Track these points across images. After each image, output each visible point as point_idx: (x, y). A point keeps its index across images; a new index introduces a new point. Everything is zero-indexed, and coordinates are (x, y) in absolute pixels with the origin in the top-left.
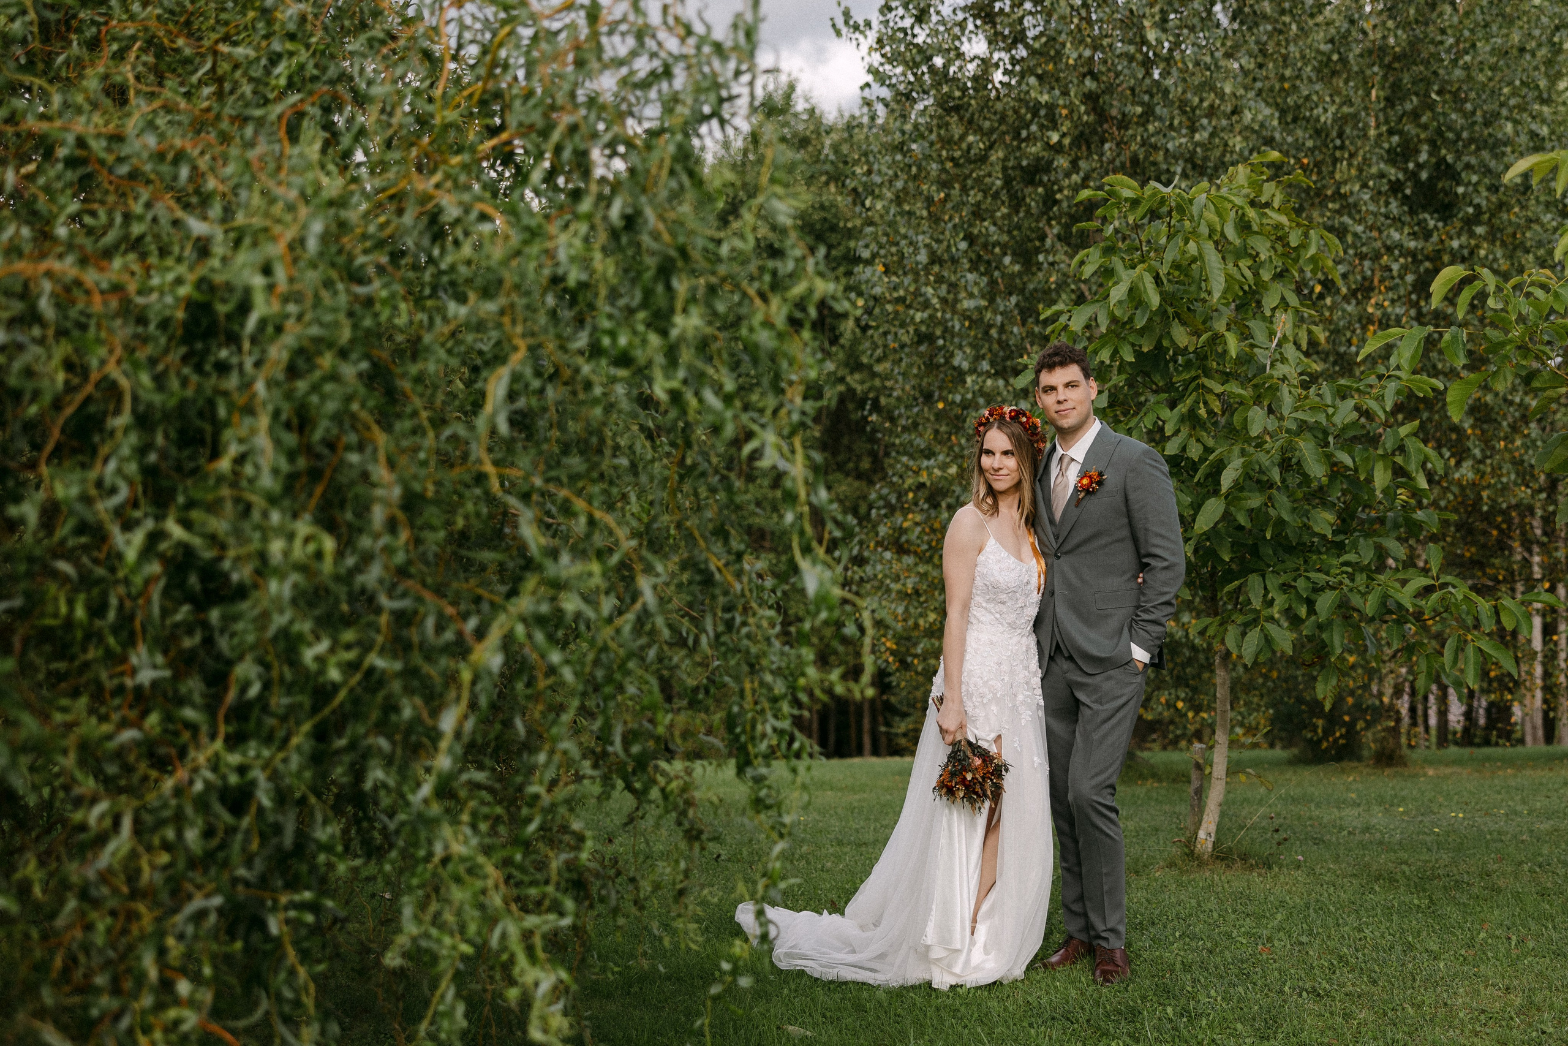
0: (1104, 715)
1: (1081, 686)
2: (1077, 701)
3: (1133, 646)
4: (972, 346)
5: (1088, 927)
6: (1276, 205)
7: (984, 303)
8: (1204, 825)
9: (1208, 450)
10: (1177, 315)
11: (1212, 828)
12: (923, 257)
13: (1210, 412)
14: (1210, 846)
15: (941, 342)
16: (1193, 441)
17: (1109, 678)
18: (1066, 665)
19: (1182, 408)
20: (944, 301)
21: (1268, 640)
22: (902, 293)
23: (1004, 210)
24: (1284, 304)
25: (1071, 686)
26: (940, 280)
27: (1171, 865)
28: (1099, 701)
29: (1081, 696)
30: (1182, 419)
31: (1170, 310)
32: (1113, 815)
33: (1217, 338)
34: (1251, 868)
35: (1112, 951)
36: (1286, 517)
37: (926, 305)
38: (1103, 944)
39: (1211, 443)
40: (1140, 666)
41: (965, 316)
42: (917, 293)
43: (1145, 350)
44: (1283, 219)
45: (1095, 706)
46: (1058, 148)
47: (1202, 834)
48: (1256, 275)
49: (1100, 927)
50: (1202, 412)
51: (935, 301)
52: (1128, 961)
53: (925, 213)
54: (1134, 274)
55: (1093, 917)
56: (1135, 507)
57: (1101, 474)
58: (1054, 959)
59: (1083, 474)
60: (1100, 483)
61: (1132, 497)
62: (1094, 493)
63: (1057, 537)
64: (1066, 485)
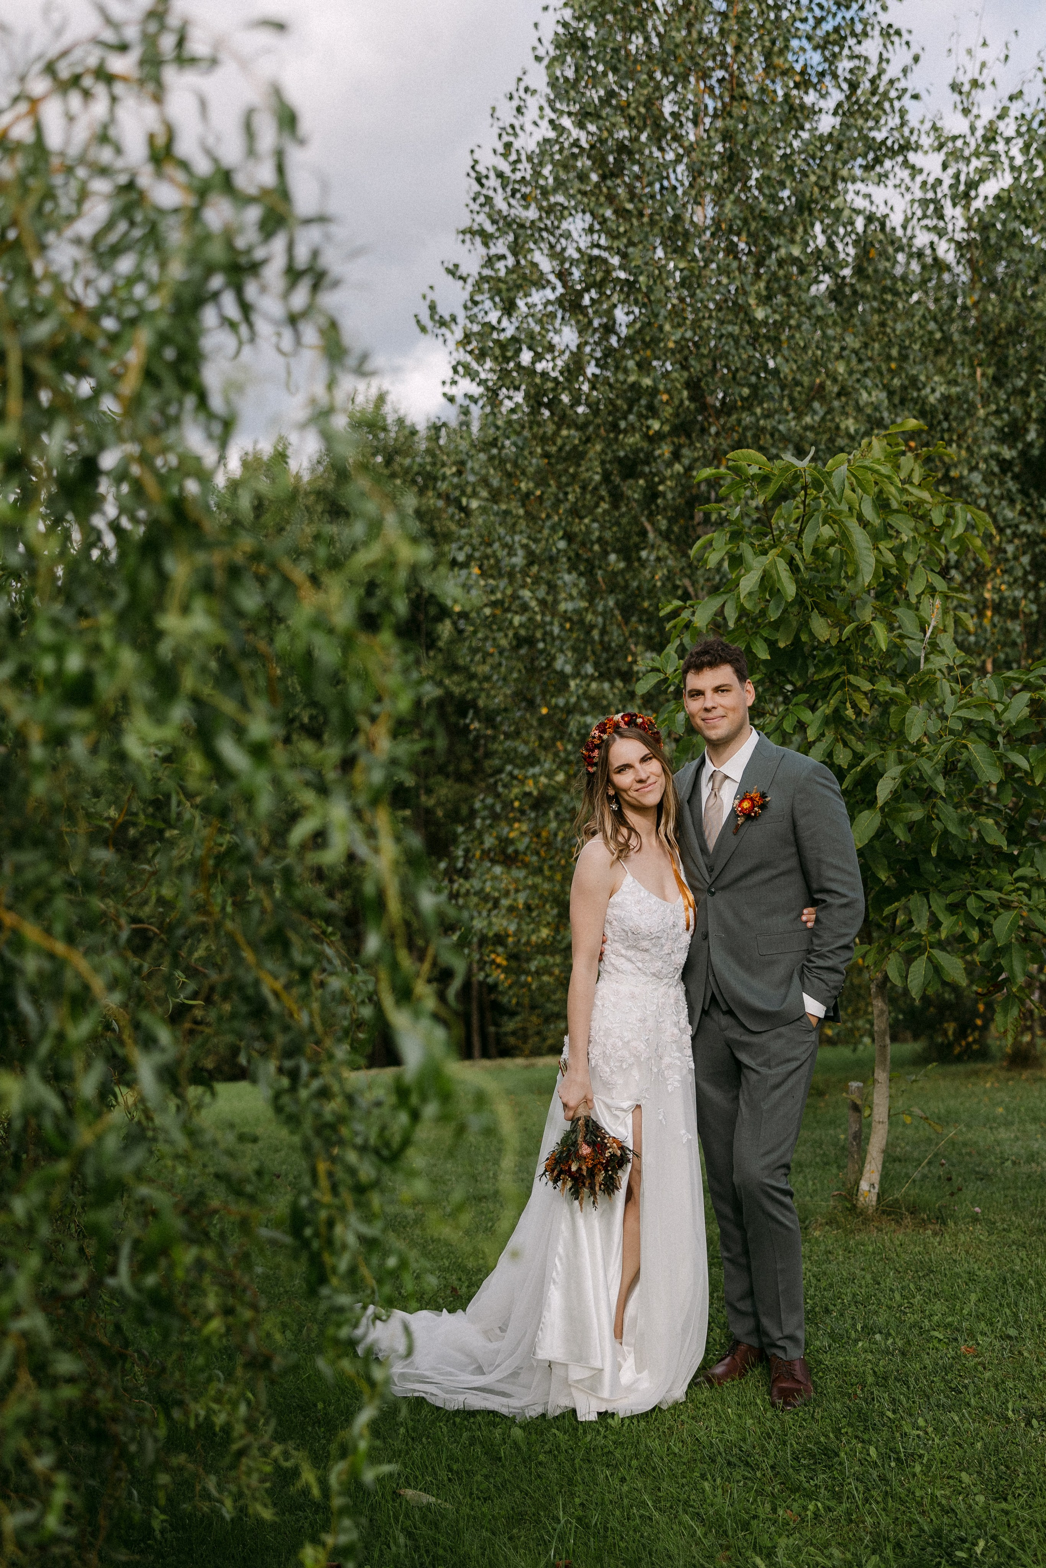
0: (772, 1081)
1: (745, 1046)
2: (739, 1065)
3: (805, 995)
4: (574, 649)
5: (759, 1330)
6: (916, 480)
7: (584, 604)
8: (866, 1175)
9: (858, 757)
10: (816, 605)
11: (876, 1178)
12: (519, 558)
13: (858, 712)
14: (875, 1199)
15: (541, 645)
16: (840, 745)
17: (780, 1036)
18: (725, 1020)
19: (825, 709)
20: (542, 602)
21: (937, 969)
22: (499, 596)
23: (605, 506)
24: (932, 590)
25: (730, 1045)
26: (537, 580)
27: (831, 1222)
28: (767, 1064)
29: (744, 1058)
30: (827, 721)
31: (808, 600)
32: (787, 1200)
33: (866, 630)
34: (923, 1224)
35: (790, 1363)
36: (953, 829)
37: (525, 608)
38: (780, 1354)
39: (859, 747)
40: (814, 1021)
41: (566, 617)
42: (515, 597)
43: (782, 645)
44: (925, 495)
45: (763, 1070)
46: (659, 437)
47: (864, 1186)
48: (899, 558)
49: (776, 1334)
50: (850, 713)
51: (533, 603)
52: (808, 1370)
53: (521, 512)
54: (766, 560)
55: (766, 1322)
56: (804, 834)
57: (763, 796)
58: (719, 1369)
59: (743, 795)
60: (763, 807)
61: (802, 822)
62: (756, 817)
63: (710, 869)
64: (721, 808)
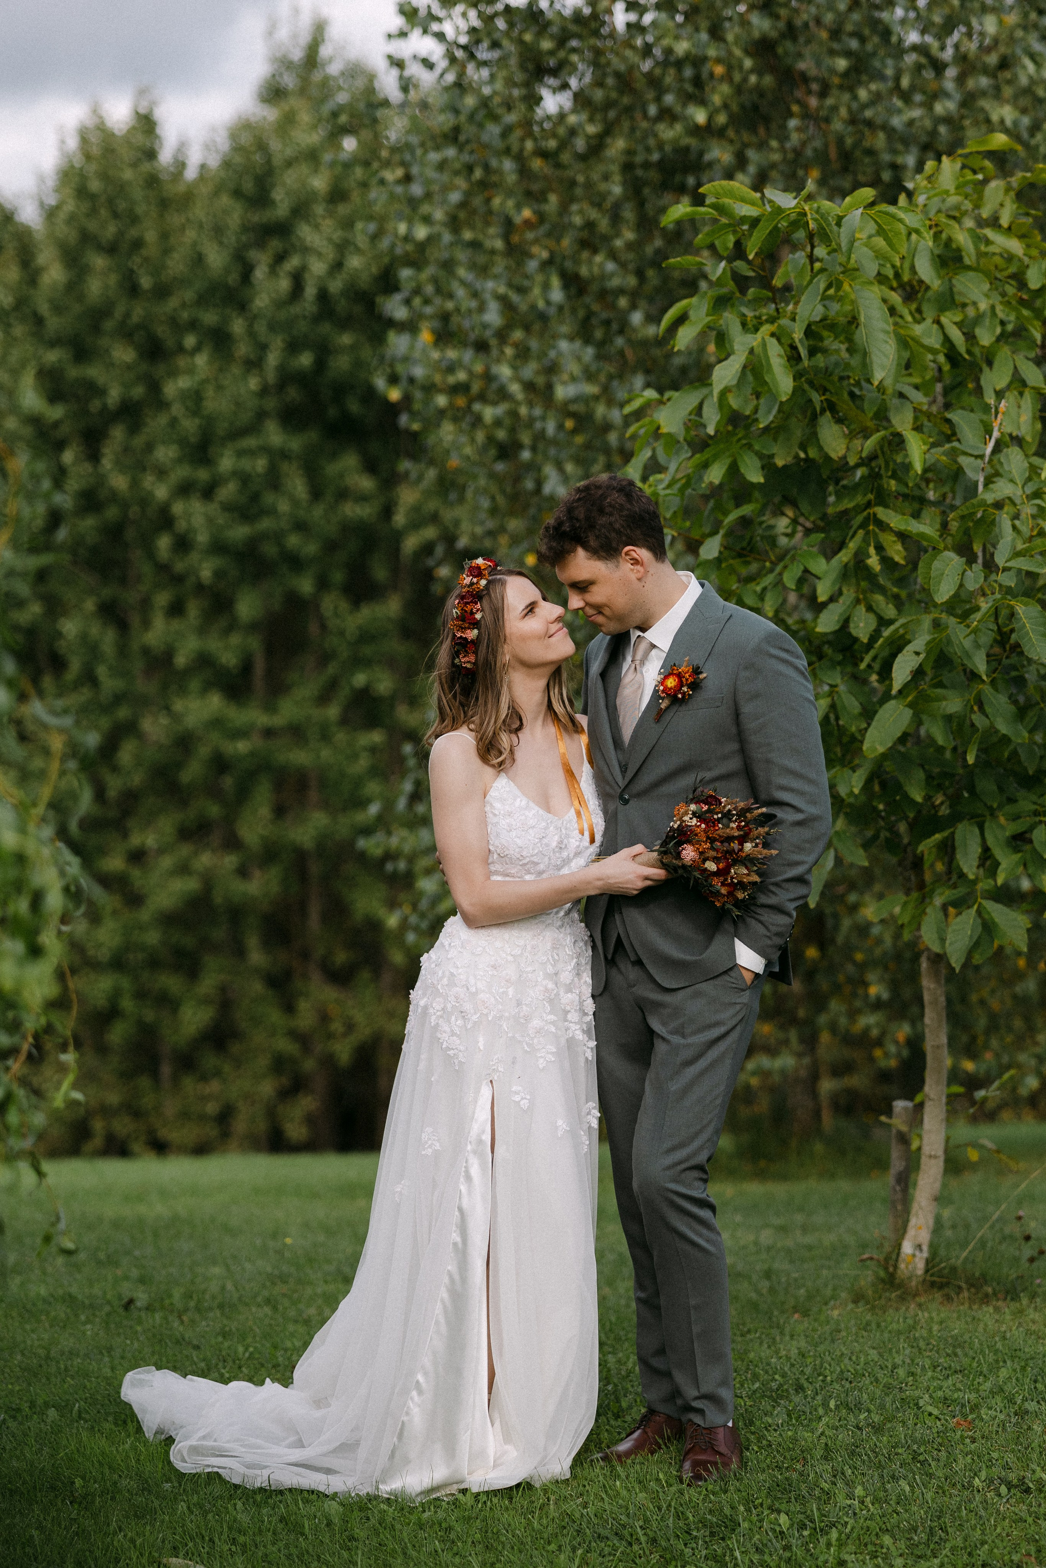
0: (688, 1054)
1: (657, 1006)
2: (651, 1032)
3: (737, 941)
4: (579, 461)
5: (676, 1393)
6: (1005, 222)
7: (591, 389)
8: (911, 1232)
9: (883, 622)
10: (831, 407)
11: (924, 1237)
12: (493, 316)
13: (886, 561)
14: (920, 1266)
15: (526, 455)
16: (862, 608)
17: (698, 994)
18: (632, 973)
19: (844, 556)
20: (529, 387)
21: (988, 928)
22: (462, 376)
24: (1019, 383)
25: (642, 1007)
26: (523, 354)
27: (858, 1298)
28: (680, 1031)
29: (655, 1024)
30: (845, 574)
31: (817, 398)
32: (705, 1214)
33: (897, 442)
34: (986, 1299)
35: (711, 1430)
36: (1003, 728)
37: (503, 395)
38: (697, 1419)
39: (890, 611)
40: (748, 977)
41: (565, 410)
42: (488, 377)
43: (780, 462)
44: (1015, 246)
45: (676, 1039)
46: (708, 131)
47: (907, 1248)
48: (970, 337)
49: (691, 1392)
50: (873, 561)
51: (515, 388)
52: (739, 1446)
53: (499, 244)
54: (754, 341)
55: (679, 1377)
56: (750, 725)
57: (697, 671)
58: (623, 1447)
59: (669, 669)
60: (695, 686)
61: (747, 709)
62: (683, 701)
63: (624, 769)
64: (641, 686)
